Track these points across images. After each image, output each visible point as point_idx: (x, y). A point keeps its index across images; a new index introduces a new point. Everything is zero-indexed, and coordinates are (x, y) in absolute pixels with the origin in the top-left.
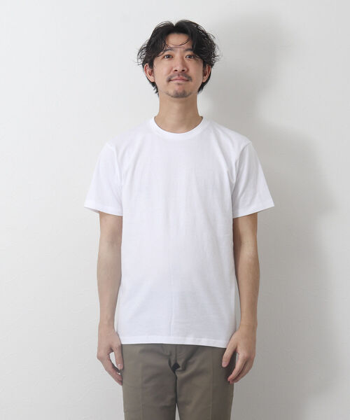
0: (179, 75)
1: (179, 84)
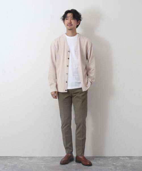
0: (69, 24)
1: (69, 27)
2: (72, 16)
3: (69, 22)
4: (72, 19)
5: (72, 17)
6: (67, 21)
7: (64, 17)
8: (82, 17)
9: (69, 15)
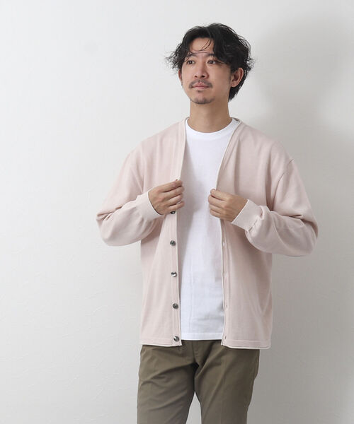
0: (199, 82)
1: (199, 92)
2: (212, 52)
3: (198, 74)
4: (211, 62)
5: (209, 55)
6: (191, 71)
7: (182, 56)
9: (199, 45)
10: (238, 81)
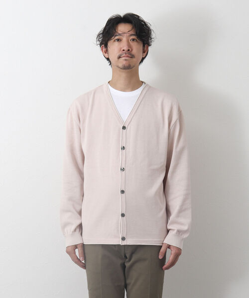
0: (126, 54)
8: (153, 35)
10: (146, 53)
